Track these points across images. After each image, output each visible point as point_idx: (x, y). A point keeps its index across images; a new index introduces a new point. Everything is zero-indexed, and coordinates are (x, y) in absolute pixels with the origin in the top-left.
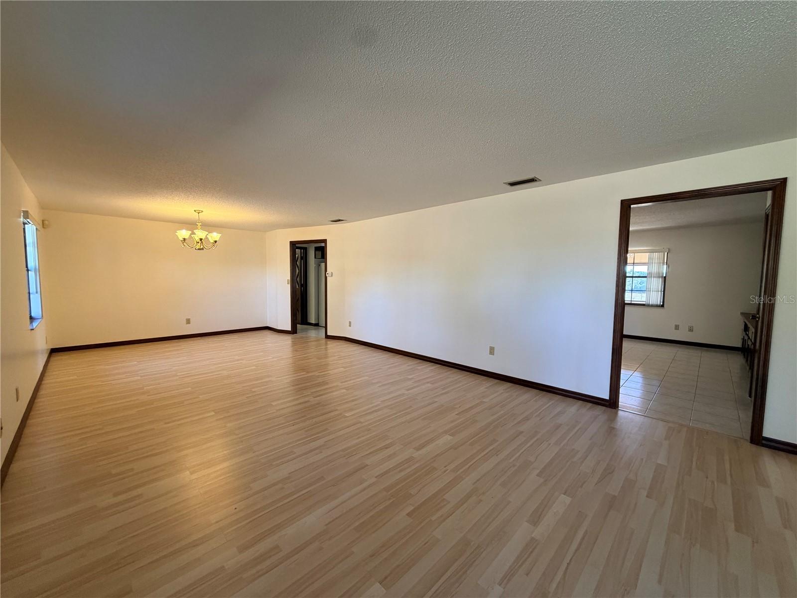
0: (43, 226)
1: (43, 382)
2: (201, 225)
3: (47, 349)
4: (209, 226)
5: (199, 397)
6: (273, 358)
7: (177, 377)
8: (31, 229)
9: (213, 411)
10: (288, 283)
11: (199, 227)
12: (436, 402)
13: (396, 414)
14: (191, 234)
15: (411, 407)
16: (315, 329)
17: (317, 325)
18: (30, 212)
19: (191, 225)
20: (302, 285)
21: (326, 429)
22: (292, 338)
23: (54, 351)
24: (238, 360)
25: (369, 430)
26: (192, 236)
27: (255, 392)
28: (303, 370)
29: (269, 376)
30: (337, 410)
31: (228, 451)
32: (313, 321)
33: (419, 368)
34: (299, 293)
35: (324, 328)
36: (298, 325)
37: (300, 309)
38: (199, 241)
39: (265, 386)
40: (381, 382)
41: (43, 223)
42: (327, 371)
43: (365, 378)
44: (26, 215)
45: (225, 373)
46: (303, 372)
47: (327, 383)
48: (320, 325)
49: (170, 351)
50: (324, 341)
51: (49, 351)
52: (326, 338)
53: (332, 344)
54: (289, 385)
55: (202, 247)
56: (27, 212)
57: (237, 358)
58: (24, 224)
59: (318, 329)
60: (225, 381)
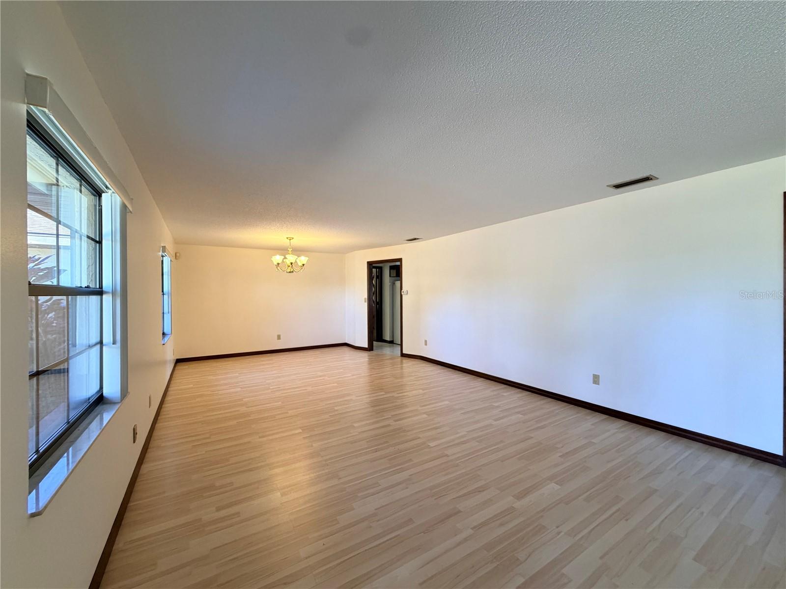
0: (176, 257)
1: (169, 389)
2: (291, 251)
3: (174, 360)
4: (298, 251)
5: (287, 413)
6: (353, 375)
7: (270, 391)
8: (166, 260)
9: (300, 428)
10: (365, 302)
11: (290, 252)
12: (532, 438)
13: (485, 448)
14: (284, 259)
15: (502, 442)
16: (390, 347)
17: (392, 342)
18: (167, 247)
19: (283, 251)
20: (377, 303)
21: (411, 460)
22: (369, 356)
23: (179, 361)
24: (320, 376)
25: (457, 465)
26: (284, 260)
27: (337, 410)
28: (382, 389)
29: (349, 395)
30: (419, 438)
31: (315, 474)
32: (388, 338)
33: (505, 394)
34: (375, 310)
35: (400, 346)
36: (374, 342)
37: (375, 328)
38: (290, 265)
39: (347, 404)
40: (464, 409)
41: (176, 255)
42: (404, 392)
43: (447, 402)
44: (164, 249)
45: (310, 389)
46: (381, 392)
47: (406, 407)
48: (394, 342)
49: (263, 365)
50: (400, 359)
51: (175, 361)
52: (401, 356)
53: (408, 364)
54: (369, 406)
55: (292, 270)
56: (165, 247)
57: (320, 374)
58: (163, 256)
59: (393, 346)
60: (311, 397)
